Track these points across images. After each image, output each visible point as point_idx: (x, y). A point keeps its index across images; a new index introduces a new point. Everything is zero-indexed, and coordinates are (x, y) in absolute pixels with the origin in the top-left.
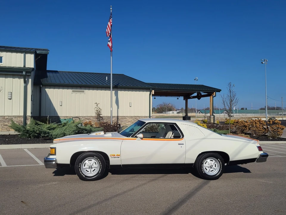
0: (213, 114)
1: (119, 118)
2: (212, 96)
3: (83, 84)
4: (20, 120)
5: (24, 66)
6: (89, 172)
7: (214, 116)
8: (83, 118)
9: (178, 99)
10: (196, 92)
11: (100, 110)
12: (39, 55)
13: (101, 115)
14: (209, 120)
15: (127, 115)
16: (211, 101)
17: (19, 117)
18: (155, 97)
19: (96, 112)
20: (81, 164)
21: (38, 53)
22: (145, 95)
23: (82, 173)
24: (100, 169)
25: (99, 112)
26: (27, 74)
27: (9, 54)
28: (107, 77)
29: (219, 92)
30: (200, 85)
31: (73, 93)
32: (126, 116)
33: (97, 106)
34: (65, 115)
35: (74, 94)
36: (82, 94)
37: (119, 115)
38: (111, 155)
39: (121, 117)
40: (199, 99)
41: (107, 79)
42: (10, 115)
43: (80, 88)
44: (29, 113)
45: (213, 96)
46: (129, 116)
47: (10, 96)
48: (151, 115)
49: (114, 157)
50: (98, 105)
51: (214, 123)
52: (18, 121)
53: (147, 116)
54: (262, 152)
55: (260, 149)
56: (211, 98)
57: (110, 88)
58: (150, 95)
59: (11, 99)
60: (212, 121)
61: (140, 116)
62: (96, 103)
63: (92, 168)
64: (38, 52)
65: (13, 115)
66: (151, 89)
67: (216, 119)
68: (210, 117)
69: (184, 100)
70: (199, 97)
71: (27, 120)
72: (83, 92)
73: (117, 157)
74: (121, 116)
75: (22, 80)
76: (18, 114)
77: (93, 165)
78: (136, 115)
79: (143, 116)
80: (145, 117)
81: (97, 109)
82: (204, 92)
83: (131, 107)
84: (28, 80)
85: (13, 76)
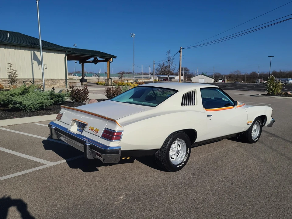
0: (110, 77)
1: (35, 81)
9: (76, 62)
10: (93, 57)
11: (15, 72)
14: (107, 83)
16: (108, 66)
19: (9, 73)
28: (8, 34)
29: (115, 58)
33: (11, 67)
39: (36, 79)
40: (96, 64)
41: (8, 36)
45: (110, 61)
53: (63, 78)
56: (108, 63)
58: (65, 57)
60: (110, 84)
61: (56, 78)
62: (9, 64)
68: (108, 80)
69: (80, 64)
70: (96, 62)
78: (52, 78)
79: (60, 78)
80: (61, 80)
81: (10, 70)
82: (101, 58)
83: (46, 69)
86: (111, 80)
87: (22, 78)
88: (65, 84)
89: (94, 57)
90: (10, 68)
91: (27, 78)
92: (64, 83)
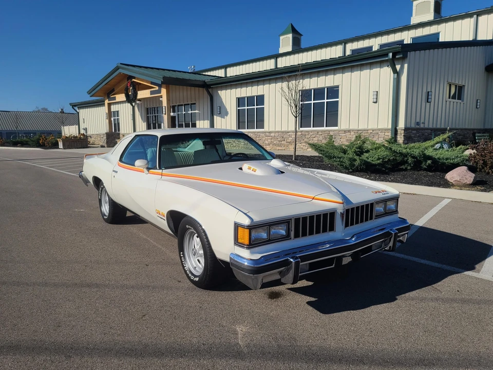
4: (388, 136)
17: (386, 130)
26: (397, 57)
42: (375, 127)
44: (401, 125)
47: (375, 97)
52: (386, 137)
59: (376, 102)
65: (379, 127)
71: (398, 136)
75: (389, 69)
76: (386, 127)
84: (402, 68)
85: (381, 64)
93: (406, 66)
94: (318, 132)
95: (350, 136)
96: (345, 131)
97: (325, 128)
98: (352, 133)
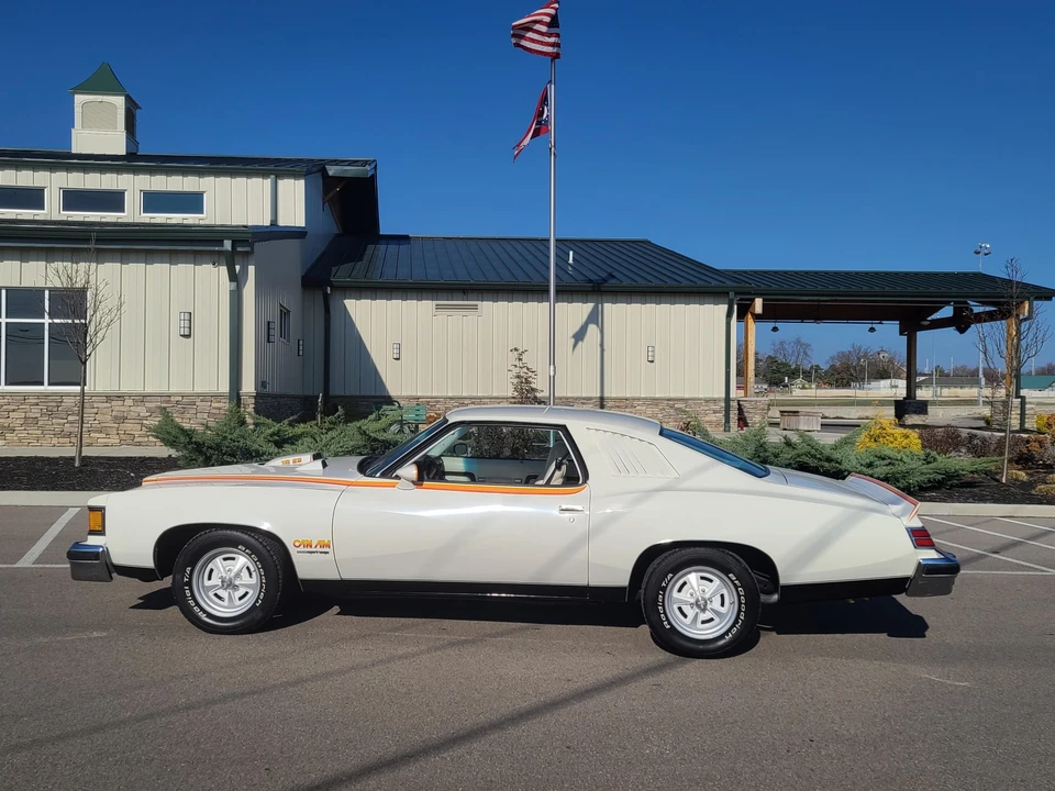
0: (1018, 392)
2: (1018, 316)
3: (472, 282)
4: (219, 409)
5: (274, 223)
6: (226, 603)
7: (1023, 398)
8: (473, 403)
9: (872, 330)
10: (948, 303)
11: (530, 374)
12: (338, 179)
13: (538, 395)
14: (1000, 417)
15: (637, 395)
16: (1008, 339)
17: (217, 396)
18: (778, 325)
19: (515, 380)
20: (192, 572)
21: (331, 173)
22: (711, 317)
23: (197, 604)
24: (261, 591)
25: (527, 382)
26: (239, 249)
27: (224, 181)
28: (571, 253)
30: (965, 274)
31: (440, 312)
32: (634, 399)
33: (521, 360)
34: (409, 394)
35: (443, 315)
36: (471, 316)
37: (606, 395)
38: (297, 544)
39: (615, 399)
40: (962, 330)
41: (571, 261)
42: (188, 390)
43: (461, 295)
44: (249, 386)
45: (1021, 317)
46: (645, 399)
47: (187, 325)
48: (733, 395)
49: (309, 549)
50: (524, 357)
51: (1023, 430)
52: (214, 411)
53: (716, 396)
54: (930, 555)
55: (921, 537)
56: (1009, 326)
57: (548, 291)
58: (729, 315)
59: (188, 336)
60: (1015, 423)
61: (686, 396)
62: (516, 350)
63: (235, 587)
64: (332, 171)
65: (198, 389)
66: (732, 294)
67: (1032, 412)
68: (1006, 404)
69: (901, 334)
70: (961, 322)
71: (243, 410)
72: (475, 308)
73: (318, 549)
74: (614, 395)
75: (224, 270)
76: (213, 389)
77: (238, 575)
78: (672, 395)
79: (701, 396)
80: (707, 401)
81: (518, 370)
82: (984, 303)
83: (652, 362)
84: (245, 271)
85: (196, 257)
86: (1023, 404)
87: (569, 395)
88: (721, 416)
89: (955, 302)
90: (517, 363)
91: (584, 395)
92: (719, 412)
93: (251, 269)
94: (25, 396)
95: (122, 409)
96: (109, 398)
97: (46, 388)
98: (129, 402)
